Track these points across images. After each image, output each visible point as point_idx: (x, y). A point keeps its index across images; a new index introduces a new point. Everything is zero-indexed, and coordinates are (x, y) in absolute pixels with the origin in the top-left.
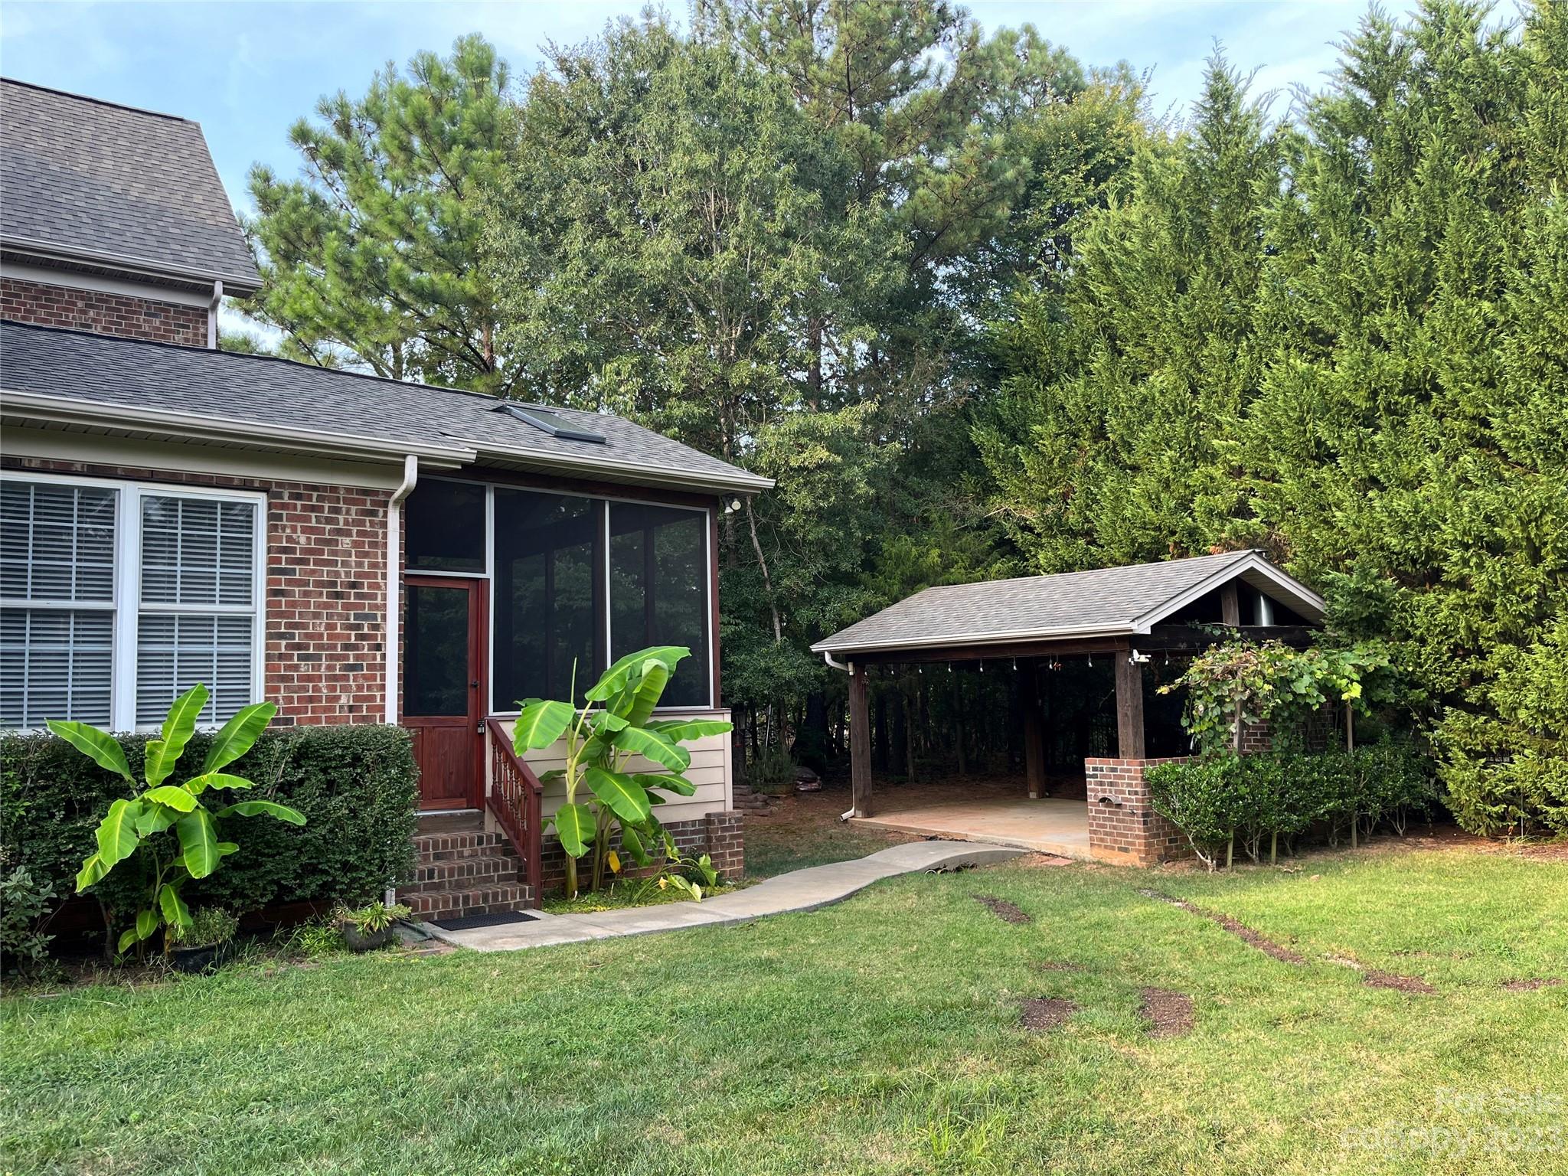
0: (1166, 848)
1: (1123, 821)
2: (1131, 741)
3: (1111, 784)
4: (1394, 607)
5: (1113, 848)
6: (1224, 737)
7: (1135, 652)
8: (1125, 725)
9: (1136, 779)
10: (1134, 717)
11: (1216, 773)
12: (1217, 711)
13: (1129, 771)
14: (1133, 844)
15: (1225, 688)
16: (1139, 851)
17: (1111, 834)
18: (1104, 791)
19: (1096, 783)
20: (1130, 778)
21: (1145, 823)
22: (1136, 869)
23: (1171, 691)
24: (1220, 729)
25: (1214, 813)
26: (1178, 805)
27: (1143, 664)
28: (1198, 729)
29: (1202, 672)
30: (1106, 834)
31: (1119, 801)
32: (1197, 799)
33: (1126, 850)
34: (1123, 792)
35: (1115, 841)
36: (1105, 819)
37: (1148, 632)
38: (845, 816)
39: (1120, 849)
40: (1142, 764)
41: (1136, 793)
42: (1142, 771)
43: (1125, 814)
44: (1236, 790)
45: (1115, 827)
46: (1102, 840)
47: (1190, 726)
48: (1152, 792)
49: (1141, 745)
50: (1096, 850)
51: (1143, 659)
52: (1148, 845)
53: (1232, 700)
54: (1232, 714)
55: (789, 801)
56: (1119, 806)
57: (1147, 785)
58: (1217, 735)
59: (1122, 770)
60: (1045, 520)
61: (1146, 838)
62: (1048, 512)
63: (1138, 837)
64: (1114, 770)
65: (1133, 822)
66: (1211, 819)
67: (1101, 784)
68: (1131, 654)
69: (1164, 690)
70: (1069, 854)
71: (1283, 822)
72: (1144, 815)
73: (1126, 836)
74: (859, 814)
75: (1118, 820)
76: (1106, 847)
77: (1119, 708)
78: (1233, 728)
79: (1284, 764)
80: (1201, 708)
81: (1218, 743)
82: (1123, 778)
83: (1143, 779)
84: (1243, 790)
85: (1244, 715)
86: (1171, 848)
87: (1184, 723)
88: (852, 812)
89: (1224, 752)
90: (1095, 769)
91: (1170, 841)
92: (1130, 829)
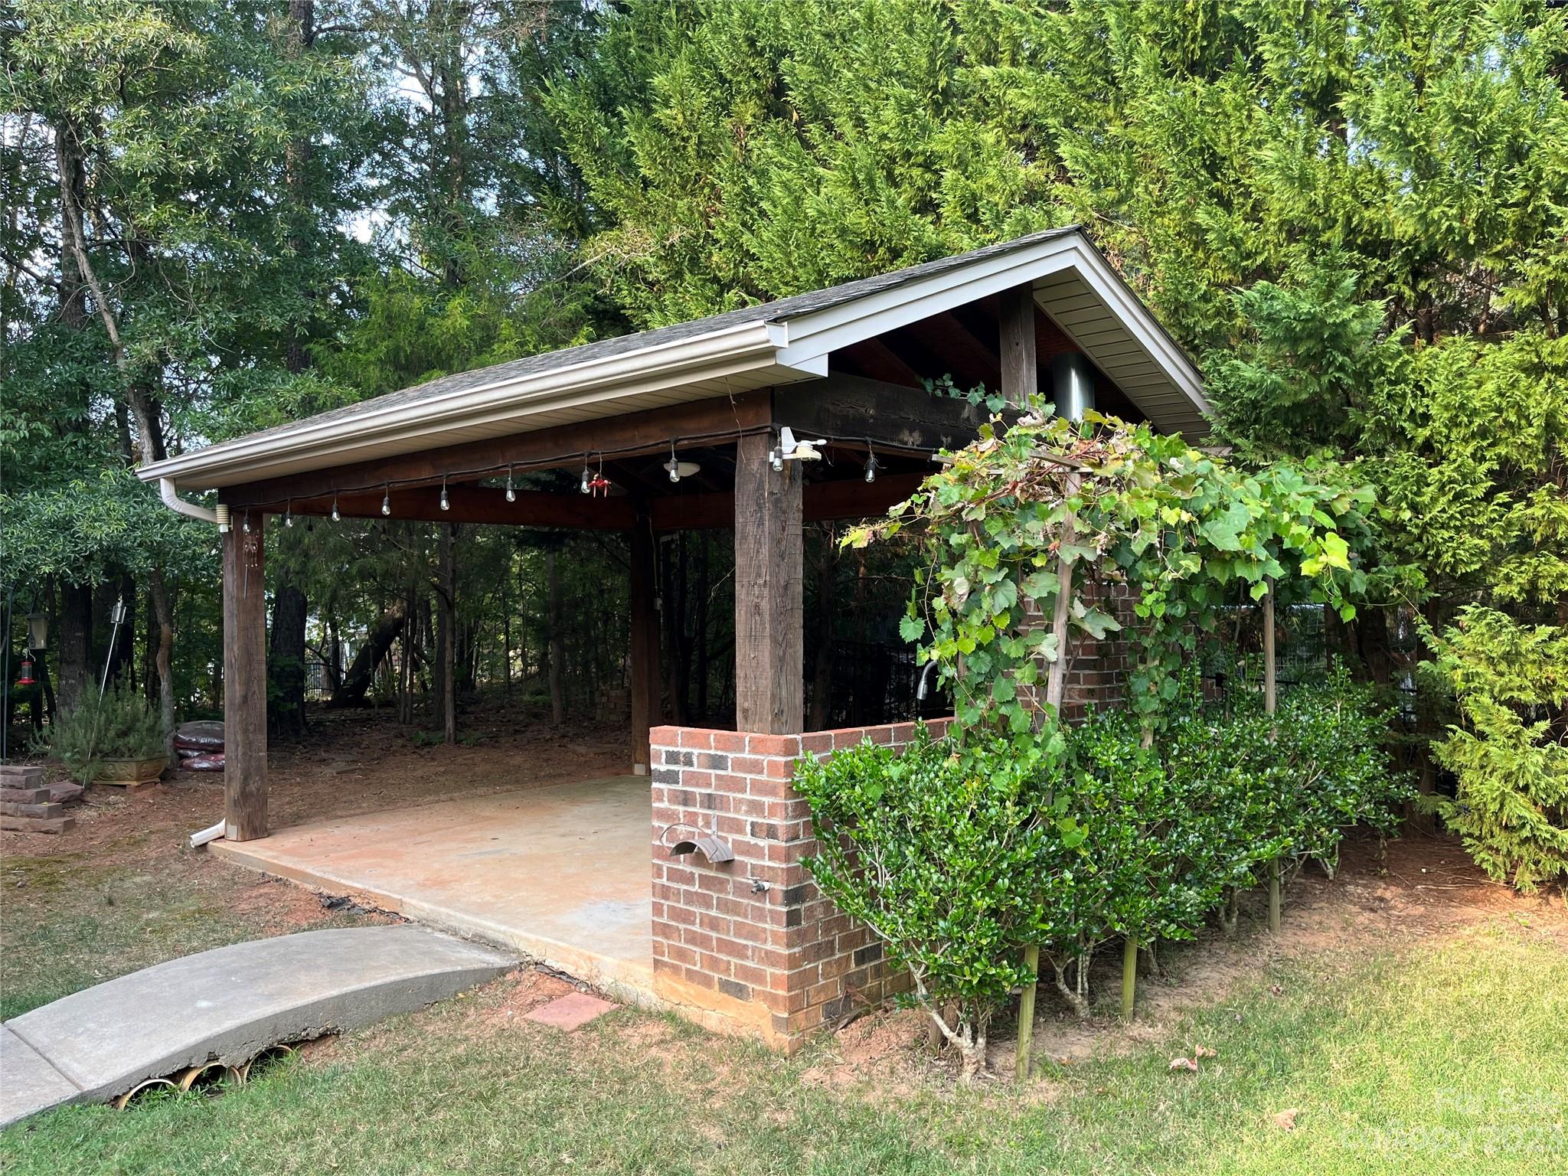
0: (848, 981)
1: (734, 908)
2: (766, 682)
3: (710, 801)
4: (1382, 371)
5: (707, 982)
6: (1024, 675)
7: (787, 434)
8: (753, 638)
9: (772, 791)
10: (779, 615)
11: (1000, 783)
12: (1007, 596)
13: (755, 767)
14: (757, 977)
15: (1033, 525)
16: (773, 1000)
17: (703, 941)
18: (692, 819)
19: (675, 797)
20: (757, 787)
21: (793, 919)
22: (764, 1054)
23: (877, 542)
24: (1012, 648)
25: (994, 912)
26: (886, 882)
27: (808, 464)
28: (952, 649)
29: (964, 479)
30: (693, 938)
31: (727, 851)
32: (941, 867)
33: (737, 991)
34: (737, 827)
35: (714, 963)
36: (690, 897)
37: (821, 369)
38: (197, 838)
39: (726, 987)
40: (790, 749)
41: (771, 832)
42: (790, 769)
43: (740, 889)
44: (1053, 833)
45: (714, 924)
46: (681, 954)
47: (927, 640)
48: (816, 826)
49: (794, 692)
50: (666, 981)
51: (806, 450)
52: (800, 981)
53: (1054, 560)
54: (1050, 601)
55: (146, 794)
56: (727, 865)
57: (802, 809)
58: (1002, 666)
59: (739, 765)
60: (668, 255)
61: (792, 962)
62: (675, 239)
63: (770, 958)
64: (717, 762)
65: (760, 915)
66: (984, 935)
67: (686, 799)
68: (775, 437)
69: (858, 536)
70: (605, 982)
71: (1166, 913)
72: (793, 896)
73: (739, 951)
74: (233, 832)
75: (723, 906)
76: (691, 975)
77: (740, 592)
78: (1051, 647)
79: (1162, 750)
80: (962, 587)
81: (1002, 689)
82: (737, 785)
83: (793, 791)
84: (1074, 834)
85: (1080, 611)
86: (862, 977)
87: (910, 629)
88: (220, 828)
89: (1020, 720)
90: (672, 758)
91: (861, 958)
92: (754, 935)
